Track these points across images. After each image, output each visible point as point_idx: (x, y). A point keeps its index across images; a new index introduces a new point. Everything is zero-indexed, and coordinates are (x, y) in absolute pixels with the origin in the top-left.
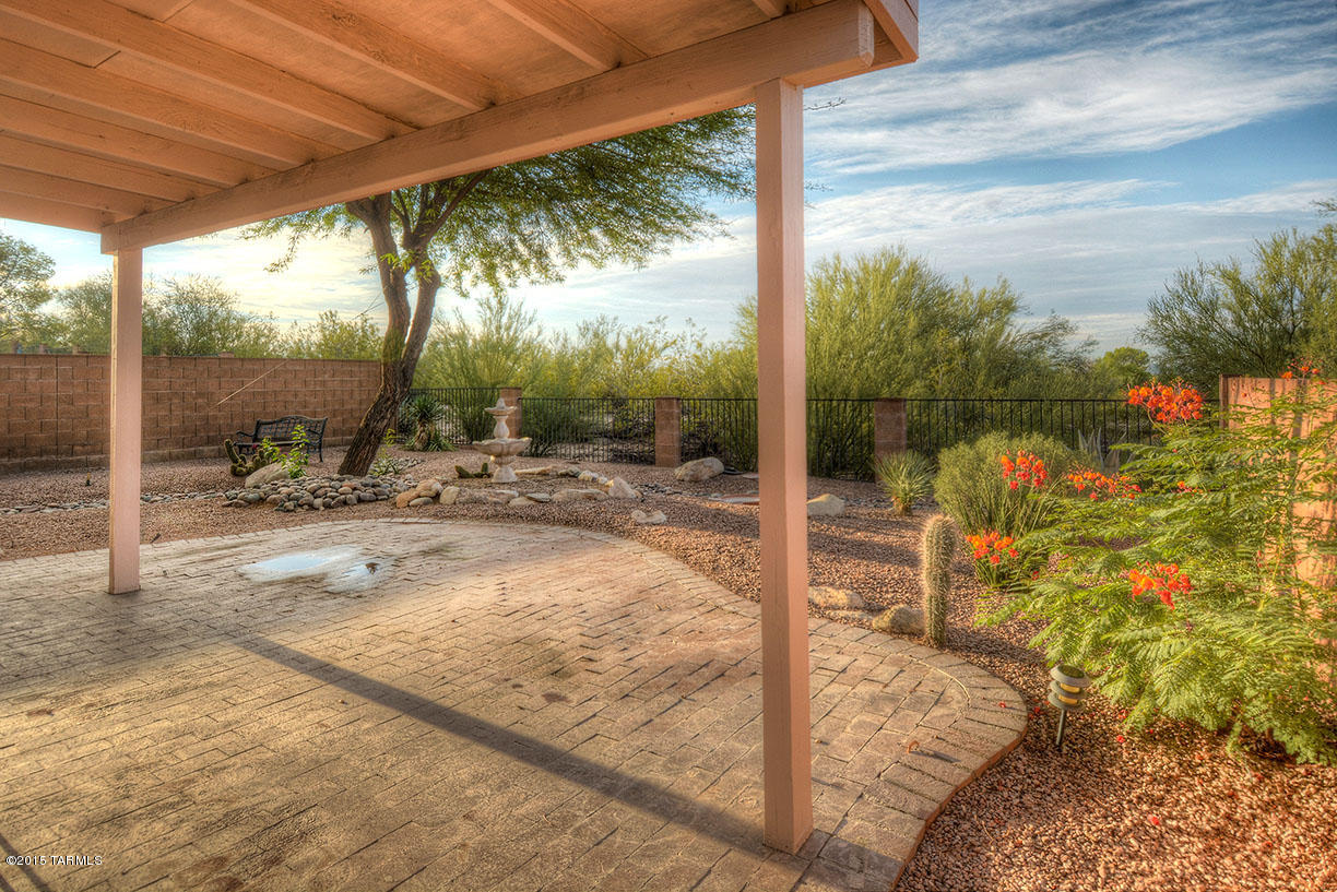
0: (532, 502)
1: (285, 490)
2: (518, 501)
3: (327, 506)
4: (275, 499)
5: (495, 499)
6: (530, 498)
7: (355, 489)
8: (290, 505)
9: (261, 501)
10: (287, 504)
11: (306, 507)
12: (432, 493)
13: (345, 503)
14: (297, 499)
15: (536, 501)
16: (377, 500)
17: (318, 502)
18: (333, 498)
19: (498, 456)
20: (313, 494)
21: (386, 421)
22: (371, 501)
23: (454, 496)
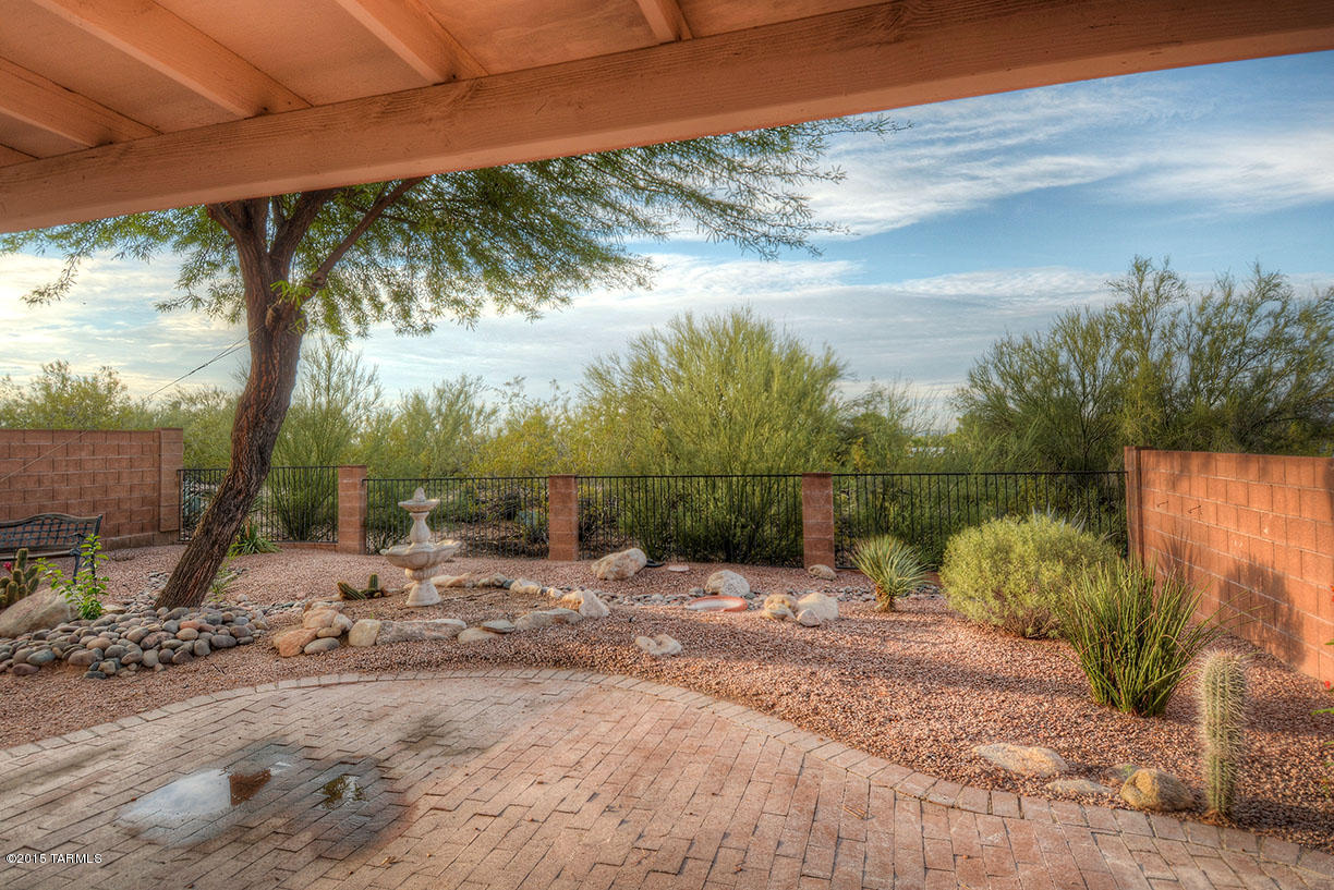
0: (492, 635)
1: (94, 641)
2: (471, 635)
3: (168, 663)
4: (82, 659)
5: (434, 634)
6: (488, 630)
7: (200, 630)
8: (109, 665)
9: (57, 662)
10: (103, 664)
11: (134, 666)
12: (336, 631)
13: (193, 653)
14: (117, 655)
15: (497, 632)
16: (238, 644)
17: (150, 656)
18: (174, 648)
19: (418, 568)
20: (139, 643)
21: (235, 524)
22: (229, 648)
23: (374, 633)
